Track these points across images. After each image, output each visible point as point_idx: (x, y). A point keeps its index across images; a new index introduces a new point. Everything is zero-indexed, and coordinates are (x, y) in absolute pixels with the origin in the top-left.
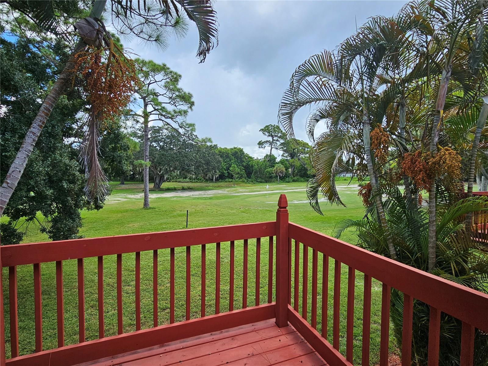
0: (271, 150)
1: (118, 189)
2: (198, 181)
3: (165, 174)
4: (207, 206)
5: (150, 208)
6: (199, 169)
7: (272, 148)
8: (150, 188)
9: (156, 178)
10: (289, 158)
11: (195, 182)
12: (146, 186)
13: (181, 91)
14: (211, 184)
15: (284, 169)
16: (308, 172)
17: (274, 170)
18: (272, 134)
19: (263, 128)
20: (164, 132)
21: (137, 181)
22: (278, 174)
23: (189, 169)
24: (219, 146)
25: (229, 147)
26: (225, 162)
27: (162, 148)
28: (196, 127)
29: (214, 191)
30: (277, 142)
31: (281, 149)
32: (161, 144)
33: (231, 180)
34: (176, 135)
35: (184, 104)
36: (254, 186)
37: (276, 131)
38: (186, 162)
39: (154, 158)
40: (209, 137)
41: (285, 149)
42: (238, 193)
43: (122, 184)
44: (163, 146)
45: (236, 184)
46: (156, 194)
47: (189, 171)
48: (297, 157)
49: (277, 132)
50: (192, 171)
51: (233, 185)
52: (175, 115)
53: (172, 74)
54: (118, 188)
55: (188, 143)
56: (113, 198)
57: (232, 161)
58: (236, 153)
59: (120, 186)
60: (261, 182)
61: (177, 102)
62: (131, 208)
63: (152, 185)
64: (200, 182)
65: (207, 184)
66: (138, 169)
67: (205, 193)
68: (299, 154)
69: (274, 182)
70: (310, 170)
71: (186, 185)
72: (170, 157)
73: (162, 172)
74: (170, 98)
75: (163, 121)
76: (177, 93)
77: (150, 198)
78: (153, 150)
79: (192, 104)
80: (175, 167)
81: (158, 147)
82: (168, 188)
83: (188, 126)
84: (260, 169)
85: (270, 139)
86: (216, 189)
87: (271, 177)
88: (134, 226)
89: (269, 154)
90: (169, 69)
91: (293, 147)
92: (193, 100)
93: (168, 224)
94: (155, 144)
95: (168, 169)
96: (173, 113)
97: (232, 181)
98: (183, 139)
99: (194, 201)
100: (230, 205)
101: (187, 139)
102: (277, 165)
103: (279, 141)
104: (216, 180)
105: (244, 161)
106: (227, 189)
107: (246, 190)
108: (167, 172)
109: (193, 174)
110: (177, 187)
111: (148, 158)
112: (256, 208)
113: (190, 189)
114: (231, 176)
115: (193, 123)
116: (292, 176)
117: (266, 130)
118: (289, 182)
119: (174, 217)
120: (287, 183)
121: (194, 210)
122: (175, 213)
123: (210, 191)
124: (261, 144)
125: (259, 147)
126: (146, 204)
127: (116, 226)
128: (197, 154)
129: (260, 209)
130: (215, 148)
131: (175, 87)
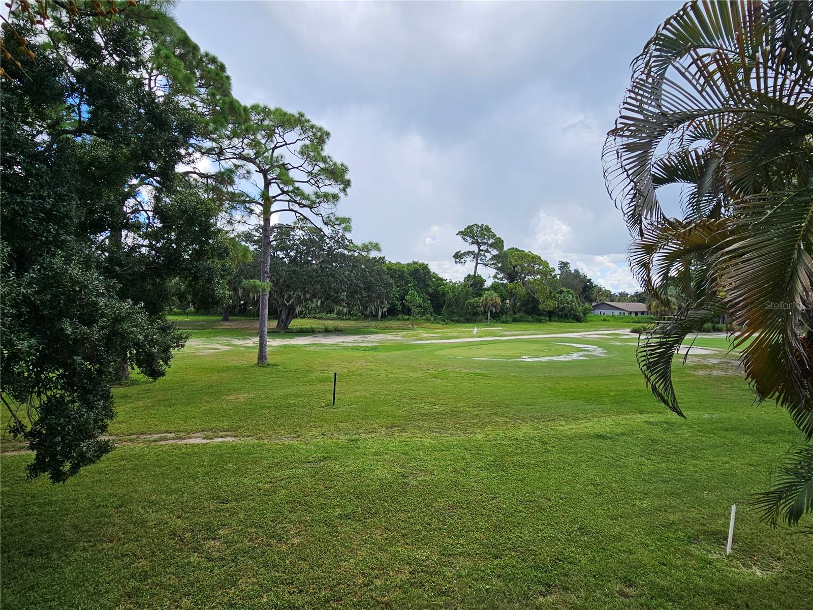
0: (476, 267)
1: (218, 329)
2: (352, 318)
3: (297, 305)
4: (369, 364)
5: (269, 365)
6: (354, 297)
7: (477, 264)
8: (271, 327)
9: (281, 311)
10: (505, 281)
11: (346, 319)
12: (262, 325)
13: (329, 160)
14: (373, 323)
15: (499, 300)
16: (540, 305)
17: (481, 301)
18: (477, 240)
19: (463, 230)
20: (298, 234)
21: (250, 316)
22: (489, 308)
23: (337, 297)
24: (387, 260)
25: (404, 262)
26: (398, 287)
27: (293, 260)
28: (352, 224)
29: (380, 335)
30: (486, 254)
31: (493, 266)
32: (292, 254)
33: (406, 317)
34: (317, 239)
35: (333, 184)
36: (447, 328)
37: (486, 235)
38: (334, 285)
39: (278, 277)
40: (374, 241)
41: (499, 265)
42: (420, 340)
43: (225, 320)
44: (295, 257)
45: (416, 325)
46: (281, 339)
47: (337, 301)
48: (520, 279)
49: (486, 237)
50: (343, 300)
51: (410, 326)
52: (318, 200)
53: (314, 130)
54: (218, 327)
55: (337, 252)
56: (208, 344)
57: (409, 285)
58: (417, 270)
59: (221, 323)
60: (458, 322)
61: (321, 181)
62: (236, 363)
63: (274, 324)
64: (355, 320)
65: (367, 323)
66: (251, 295)
67: (364, 339)
68: (523, 275)
69: (481, 321)
70: (544, 302)
71: (331, 324)
72: (306, 275)
73: (292, 301)
74: (310, 173)
75: (295, 212)
76: (322, 165)
77: (270, 346)
78: (278, 264)
79: (347, 183)
80: (315, 293)
81: (286, 259)
82: (301, 329)
83: (338, 222)
84: (457, 299)
85: (475, 248)
86: (382, 333)
87: (476, 314)
88: (238, 400)
89: (472, 274)
90: (308, 121)
91: (514, 263)
92: (348, 176)
93: (300, 396)
94: (281, 254)
95: (302, 297)
96: (313, 197)
97: (408, 319)
98: (329, 245)
99: (345, 353)
100: (408, 363)
101: (335, 246)
102: (486, 292)
103: (489, 252)
104: (382, 317)
105: (429, 286)
106: (401, 333)
107: (435, 335)
108: (299, 301)
109: (344, 306)
110: (317, 328)
111: (267, 277)
112: (458, 370)
113: (338, 331)
114: (407, 311)
115: (347, 216)
116: (512, 312)
117: (468, 233)
118: (506, 323)
119: (311, 382)
120: (504, 325)
121: (346, 370)
122: (312, 376)
123: (372, 336)
124: (458, 256)
125: (456, 262)
126: (262, 357)
127: (205, 397)
128: (351, 272)
129: (463, 370)
130: (381, 262)
131: (319, 154)
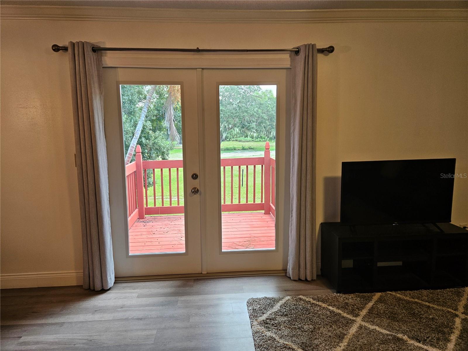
3: (224, 132)
6: (261, 126)
11: (258, 141)
23: (249, 126)
38: (247, 118)
47: (249, 129)
50: (253, 128)
64: (264, 141)
71: (247, 145)
80: (235, 124)
82: (227, 148)
95: (227, 127)
108: (225, 129)
109: (254, 132)
110: (237, 147)
113: (252, 149)
128: (259, 108)
